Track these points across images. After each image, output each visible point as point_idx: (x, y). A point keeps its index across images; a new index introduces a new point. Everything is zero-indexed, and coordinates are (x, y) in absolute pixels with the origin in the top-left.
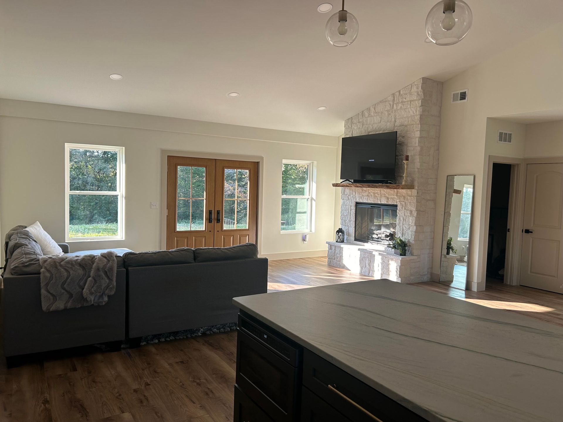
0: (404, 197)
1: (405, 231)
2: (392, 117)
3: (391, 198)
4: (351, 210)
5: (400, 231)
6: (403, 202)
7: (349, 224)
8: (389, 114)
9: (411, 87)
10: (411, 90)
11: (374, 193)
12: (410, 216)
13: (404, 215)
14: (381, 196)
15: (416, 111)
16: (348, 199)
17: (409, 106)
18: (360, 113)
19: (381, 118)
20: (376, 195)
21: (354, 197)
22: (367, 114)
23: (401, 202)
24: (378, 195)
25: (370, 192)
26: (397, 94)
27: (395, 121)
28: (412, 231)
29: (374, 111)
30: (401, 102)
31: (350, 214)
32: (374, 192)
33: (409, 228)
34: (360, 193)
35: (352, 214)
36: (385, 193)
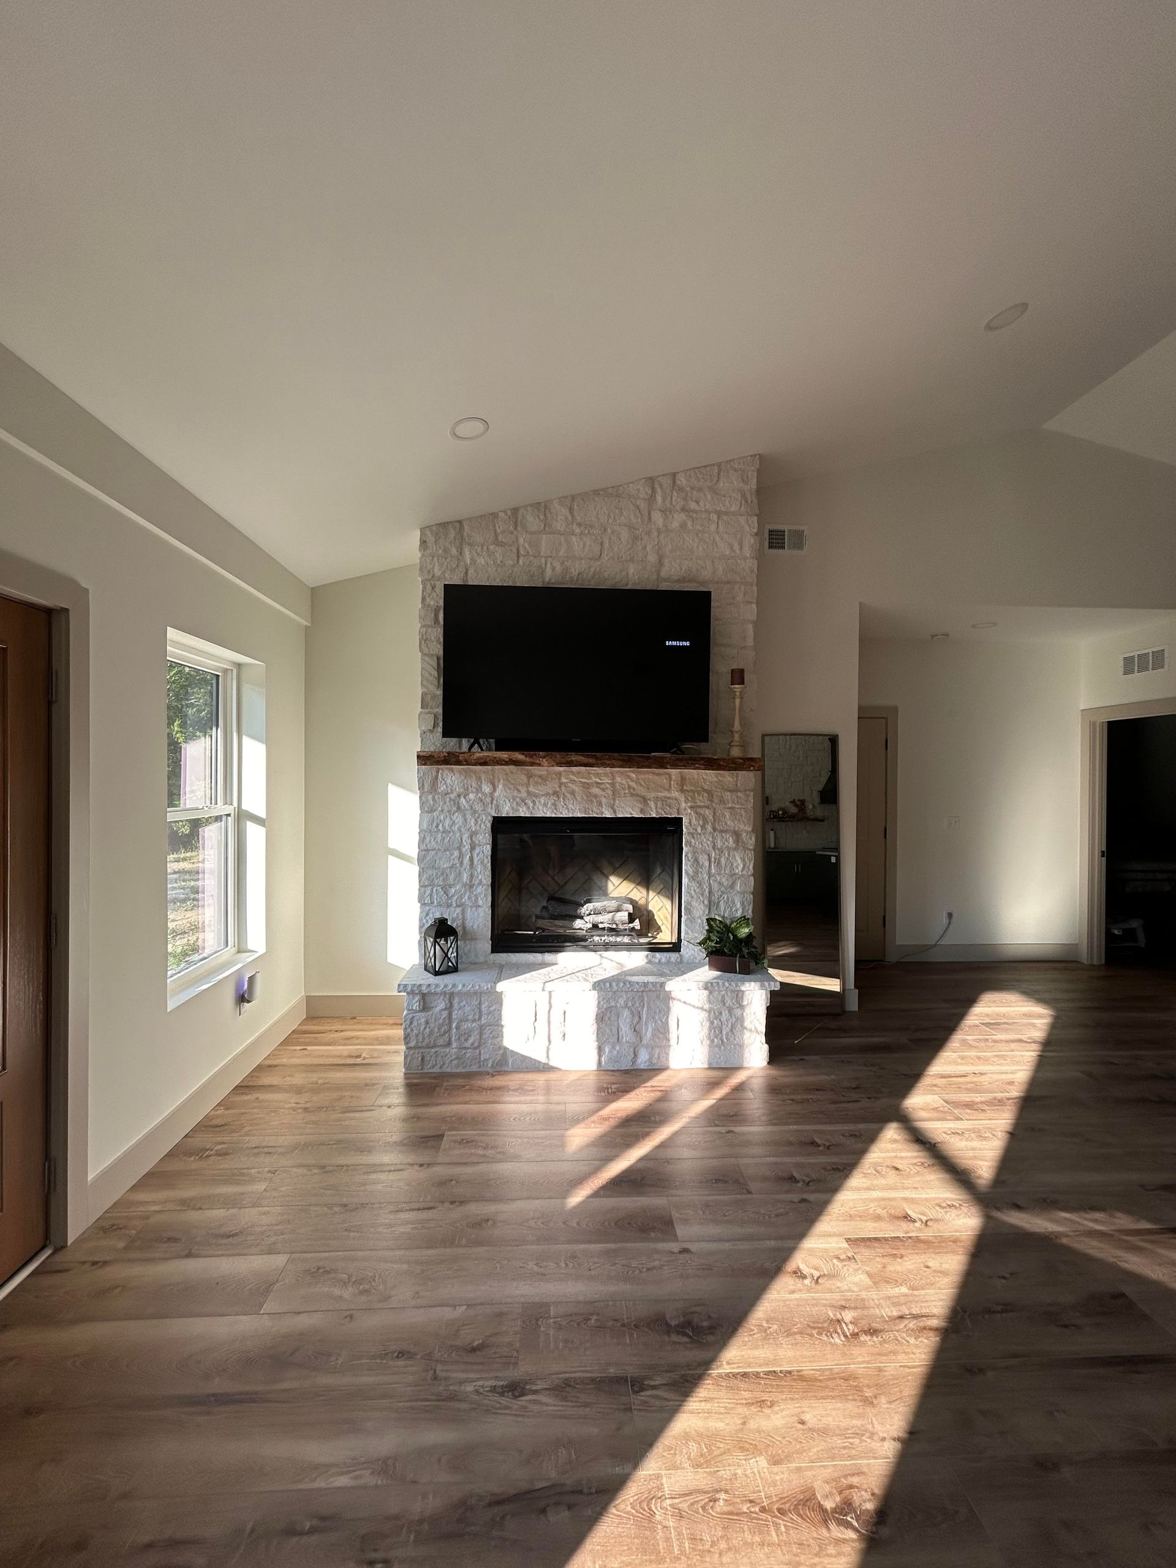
0: (710, 793)
1: (720, 893)
2: (645, 547)
3: (657, 799)
4: (473, 848)
5: (703, 895)
6: (707, 807)
7: (469, 898)
8: (636, 538)
9: (719, 474)
10: (718, 481)
11: (586, 786)
12: (736, 849)
13: (714, 848)
14: (614, 795)
15: (741, 545)
16: (459, 808)
17: (713, 527)
18: (505, 512)
19: (602, 544)
20: (595, 790)
21: (488, 800)
22: (533, 522)
23: (699, 810)
24: (604, 790)
25: (564, 780)
26: (667, 482)
27: (660, 563)
28: (743, 893)
29: (570, 518)
30: (683, 509)
31: (471, 859)
32: (583, 780)
33: (732, 886)
34: (520, 788)
35: (482, 862)
36: (633, 784)
